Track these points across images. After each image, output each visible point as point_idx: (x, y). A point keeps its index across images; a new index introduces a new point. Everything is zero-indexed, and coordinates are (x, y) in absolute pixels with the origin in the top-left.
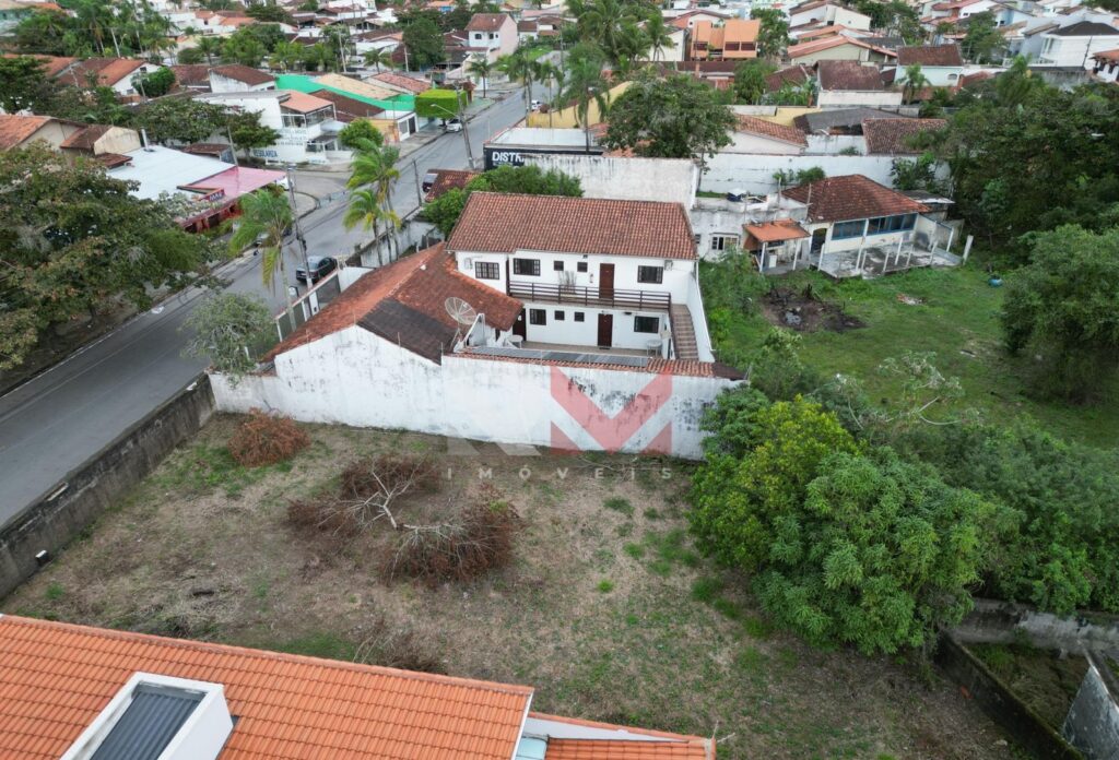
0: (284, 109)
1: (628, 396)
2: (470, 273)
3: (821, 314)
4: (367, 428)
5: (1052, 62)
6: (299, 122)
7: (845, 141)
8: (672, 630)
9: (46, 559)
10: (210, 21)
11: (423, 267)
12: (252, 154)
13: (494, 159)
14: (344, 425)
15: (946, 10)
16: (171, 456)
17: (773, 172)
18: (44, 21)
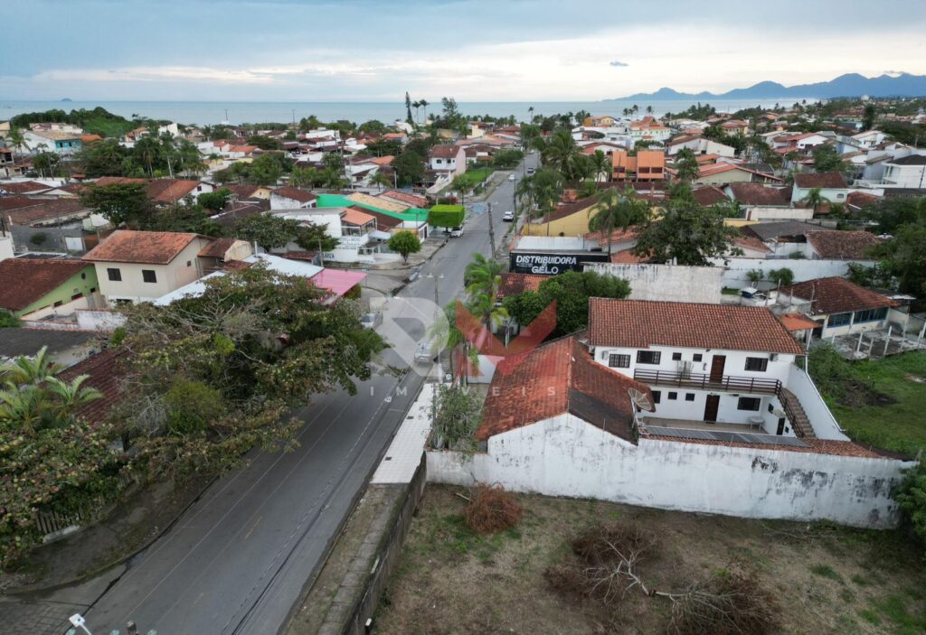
0: (343, 223)
1: (806, 473)
2: (605, 363)
3: (857, 391)
4: (559, 497)
5: (895, 183)
7: (791, 247)
10: (223, 148)
11: (573, 360)
13: (517, 261)
14: (540, 495)
15: (785, 141)
16: (412, 524)
17: (745, 272)
18: (108, 150)
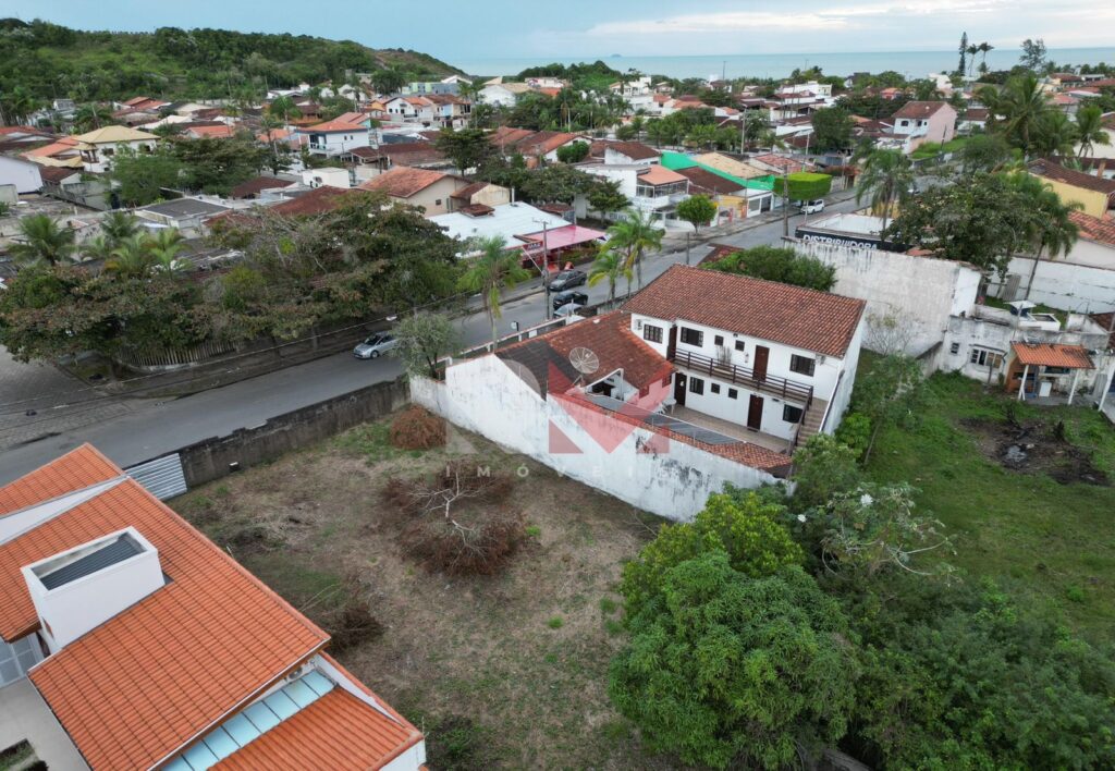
0: (640, 181)
1: (683, 467)
2: (640, 334)
3: (1058, 458)
4: (494, 442)
6: (651, 194)
8: (576, 679)
9: (235, 469)
10: (665, 104)
11: (596, 321)
12: (607, 217)
14: (482, 436)
16: (358, 426)
